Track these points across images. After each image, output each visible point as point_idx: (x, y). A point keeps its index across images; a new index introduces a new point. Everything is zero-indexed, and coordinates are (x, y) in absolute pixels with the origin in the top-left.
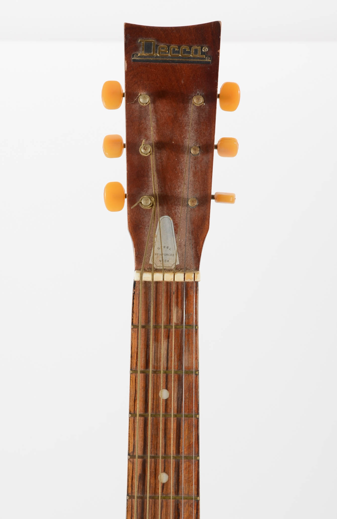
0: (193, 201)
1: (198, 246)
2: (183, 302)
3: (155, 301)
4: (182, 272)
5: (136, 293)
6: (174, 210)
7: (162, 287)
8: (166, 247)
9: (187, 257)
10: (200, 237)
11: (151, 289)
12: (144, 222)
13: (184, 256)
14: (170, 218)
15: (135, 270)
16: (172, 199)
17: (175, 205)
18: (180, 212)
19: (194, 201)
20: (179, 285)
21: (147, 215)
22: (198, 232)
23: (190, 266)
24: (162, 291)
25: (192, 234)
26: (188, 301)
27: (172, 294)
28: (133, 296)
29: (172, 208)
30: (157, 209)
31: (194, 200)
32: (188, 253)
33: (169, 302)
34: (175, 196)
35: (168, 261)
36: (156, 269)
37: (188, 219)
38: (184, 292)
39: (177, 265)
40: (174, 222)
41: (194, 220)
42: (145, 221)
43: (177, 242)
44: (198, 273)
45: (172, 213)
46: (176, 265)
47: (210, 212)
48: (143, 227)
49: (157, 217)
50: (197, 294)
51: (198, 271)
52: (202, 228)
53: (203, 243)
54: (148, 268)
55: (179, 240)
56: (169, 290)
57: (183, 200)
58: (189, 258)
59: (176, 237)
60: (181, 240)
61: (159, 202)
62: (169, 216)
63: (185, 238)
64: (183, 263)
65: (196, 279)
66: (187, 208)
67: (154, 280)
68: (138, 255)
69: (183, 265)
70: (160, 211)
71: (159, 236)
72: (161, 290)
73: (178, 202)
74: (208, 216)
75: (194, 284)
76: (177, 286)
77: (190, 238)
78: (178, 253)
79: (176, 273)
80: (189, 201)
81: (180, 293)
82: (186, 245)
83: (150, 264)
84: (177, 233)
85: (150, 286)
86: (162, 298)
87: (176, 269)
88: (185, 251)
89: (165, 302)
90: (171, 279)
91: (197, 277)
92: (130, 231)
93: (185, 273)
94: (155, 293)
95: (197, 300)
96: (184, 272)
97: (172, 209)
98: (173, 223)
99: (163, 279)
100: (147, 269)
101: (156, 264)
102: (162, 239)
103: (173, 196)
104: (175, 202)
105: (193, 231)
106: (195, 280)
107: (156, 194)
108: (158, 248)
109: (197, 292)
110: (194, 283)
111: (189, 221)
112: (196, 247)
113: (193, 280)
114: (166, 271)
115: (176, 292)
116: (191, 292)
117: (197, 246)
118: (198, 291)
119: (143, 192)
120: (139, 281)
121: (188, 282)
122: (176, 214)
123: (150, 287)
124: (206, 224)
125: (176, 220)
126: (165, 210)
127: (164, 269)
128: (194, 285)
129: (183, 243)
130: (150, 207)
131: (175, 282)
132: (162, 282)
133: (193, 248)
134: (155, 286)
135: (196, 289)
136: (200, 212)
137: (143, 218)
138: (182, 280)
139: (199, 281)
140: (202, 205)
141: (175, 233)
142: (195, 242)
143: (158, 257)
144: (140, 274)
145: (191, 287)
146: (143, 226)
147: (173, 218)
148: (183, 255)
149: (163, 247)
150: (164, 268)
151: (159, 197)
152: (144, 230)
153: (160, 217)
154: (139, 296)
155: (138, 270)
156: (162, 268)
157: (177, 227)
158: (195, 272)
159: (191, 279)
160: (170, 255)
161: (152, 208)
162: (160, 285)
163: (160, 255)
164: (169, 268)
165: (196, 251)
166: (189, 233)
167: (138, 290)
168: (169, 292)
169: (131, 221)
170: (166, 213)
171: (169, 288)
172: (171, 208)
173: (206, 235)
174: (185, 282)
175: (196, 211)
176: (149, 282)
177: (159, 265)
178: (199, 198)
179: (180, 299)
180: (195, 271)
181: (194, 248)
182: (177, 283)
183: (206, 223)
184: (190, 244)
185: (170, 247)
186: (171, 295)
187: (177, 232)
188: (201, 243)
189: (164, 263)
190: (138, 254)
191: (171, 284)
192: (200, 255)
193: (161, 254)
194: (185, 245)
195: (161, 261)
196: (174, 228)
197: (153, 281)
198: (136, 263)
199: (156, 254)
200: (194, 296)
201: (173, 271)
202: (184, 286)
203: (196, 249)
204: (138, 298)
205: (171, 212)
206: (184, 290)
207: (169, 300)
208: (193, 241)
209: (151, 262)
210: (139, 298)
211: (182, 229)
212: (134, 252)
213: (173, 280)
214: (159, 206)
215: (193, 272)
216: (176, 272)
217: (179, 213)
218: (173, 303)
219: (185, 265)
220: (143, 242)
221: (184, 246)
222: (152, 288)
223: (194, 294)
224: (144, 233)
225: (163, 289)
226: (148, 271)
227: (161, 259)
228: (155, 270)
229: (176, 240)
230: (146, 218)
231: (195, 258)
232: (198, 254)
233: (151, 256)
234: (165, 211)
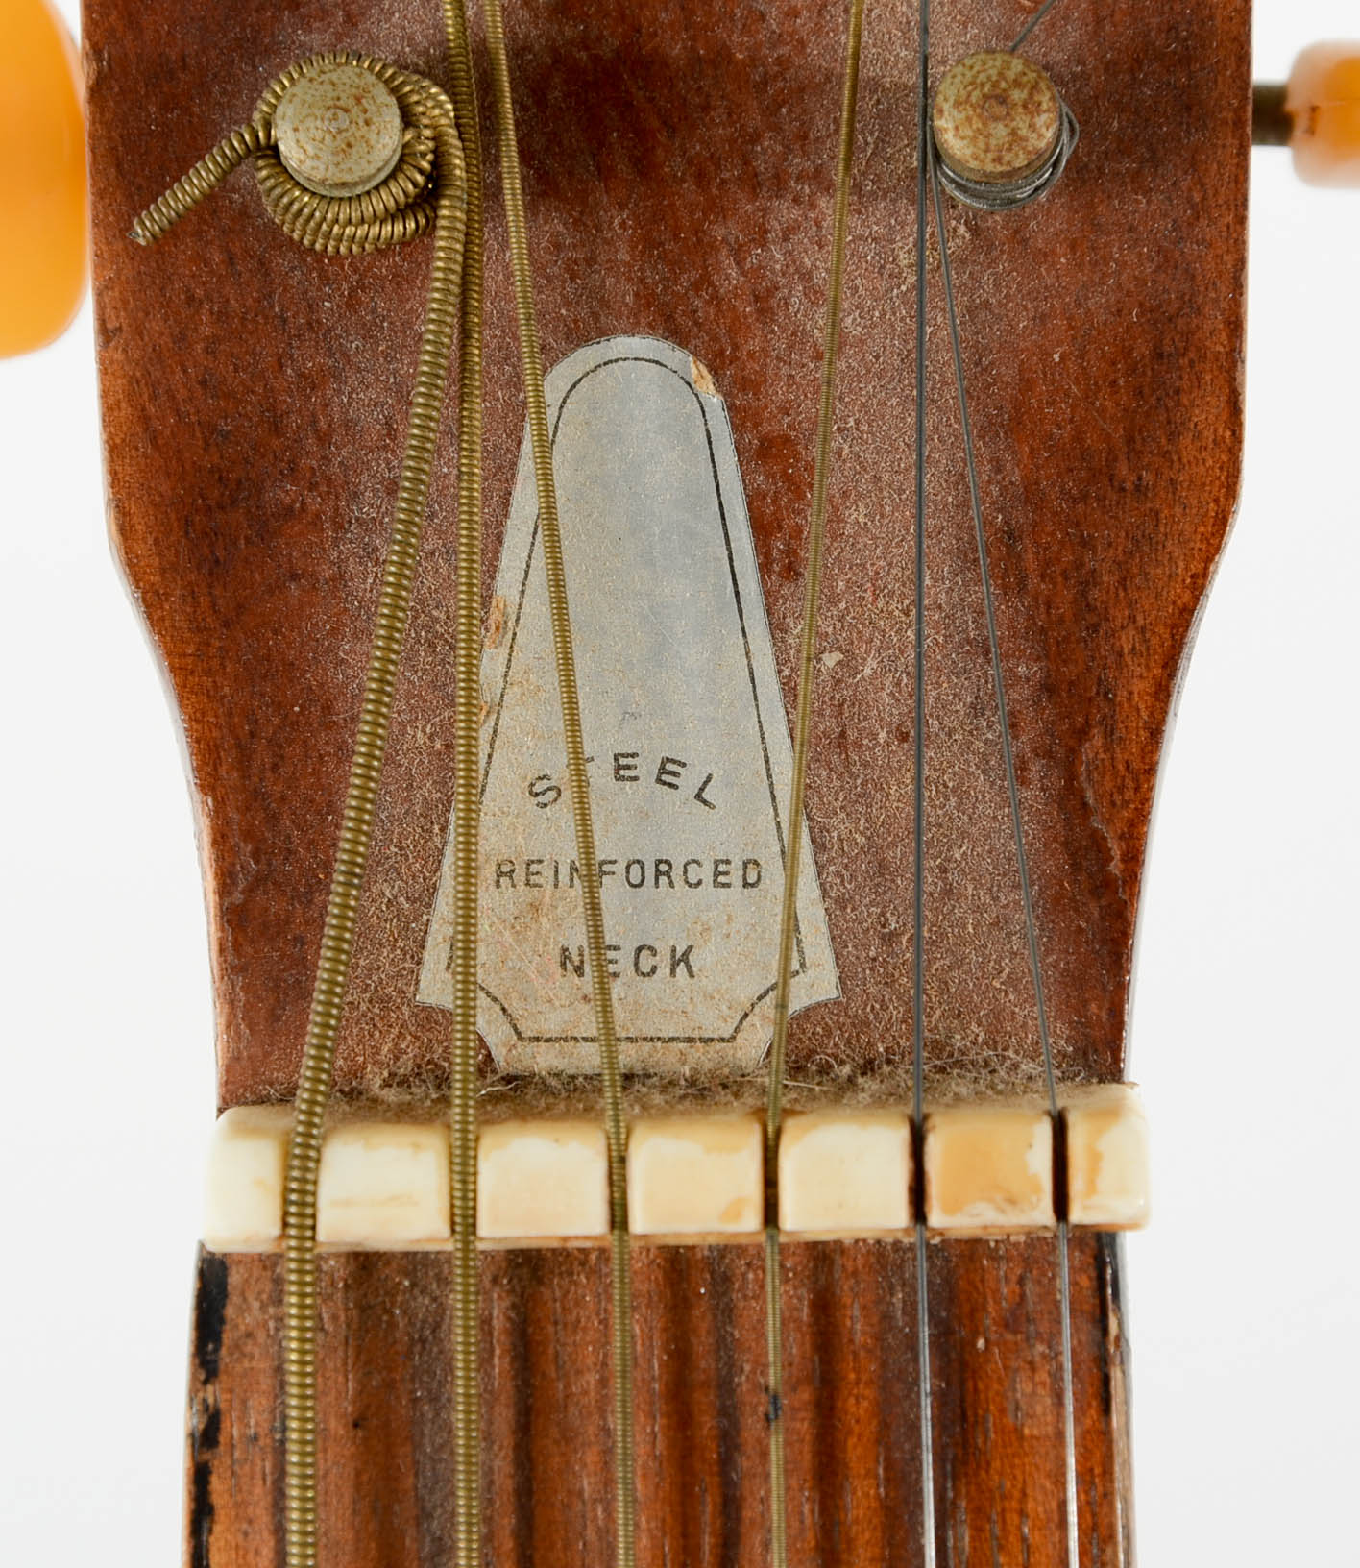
0: (1002, 99)
1: (1098, 740)
2: (917, 1525)
3: (516, 1534)
4: (879, 1102)
5: (232, 1429)
6: (738, 253)
7: (605, 1323)
8: (647, 768)
9: (948, 892)
10: (1120, 615)
11: (450, 1368)
12: (324, 439)
13: (904, 884)
14: (696, 370)
15: (221, 1111)
16: (706, 108)
17: (752, 183)
18: (820, 276)
19: (1018, 96)
20: (845, 1289)
21: (368, 334)
22: (1086, 543)
23: (997, 1019)
24: (604, 1382)
25: (1011, 578)
26: (979, 1512)
27: (751, 1426)
28: (200, 1478)
29: (719, 232)
30: (505, 245)
31: (1017, 84)
32: (963, 835)
33: (707, 1542)
34: (754, 60)
35: (681, 959)
36: (508, 1079)
37: (944, 362)
38: (926, 1386)
39: (808, 1013)
40: (741, 418)
41: (1027, 384)
42: (348, 424)
43: (789, 689)
44: (1113, 1112)
45: (716, 299)
46: (795, 1005)
47: (1241, 263)
48: (314, 502)
49: (508, 356)
50: (1106, 1410)
51: (1113, 1088)
52: (1139, 489)
53: (1163, 692)
54: (405, 1066)
55: (831, 660)
56: (705, 1363)
57: (868, 104)
58: (978, 909)
59: (777, 628)
60: (850, 663)
61: (526, 156)
62: (677, 335)
63: (911, 635)
64: (889, 982)
65: (1092, 1187)
66: (922, 223)
67: (483, 1230)
68: (250, 890)
69: (896, 1012)
70: (538, 267)
71: (538, 610)
72: (592, 1378)
73: (788, 149)
74: (1215, 320)
75: (1054, 1266)
76: (824, 1305)
77: (980, 627)
78: (819, 846)
79: (792, 1129)
80: (947, 93)
81: (858, 1407)
82: (919, 721)
83: (430, 1018)
84: (791, 572)
85: (438, 1321)
86: (608, 1483)
87: (797, 1069)
88: (919, 808)
89: (657, 1546)
90: (734, 1211)
91: (1095, 1158)
92: (135, 569)
93: (926, 1117)
94: (504, 1417)
95: (1108, 1496)
96: (909, 1109)
97: (713, 247)
98: (737, 428)
99: (618, 1215)
100: (386, 1084)
101: (515, 1006)
102: (582, 664)
103: (721, 56)
104: (756, 138)
105: (1011, 534)
106: (1077, 1215)
107: (482, 53)
108: (541, 791)
109: (1106, 1381)
110: (1064, 1255)
111: (951, 395)
112: (1073, 752)
113: (1042, 1214)
114: (658, 1099)
115: (805, 1395)
116: (1023, 1386)
117: (1082, 734)
118: (1116, 1374)
119: (309, 30)
120: (265, 1247)
121: (972, 1250)
122: (765, 302)
123: (436, 1327)
124: (1198, 436)
125: (780, 392)
126: (623, 256)
127: (629, 1078)
128: (1064, 1282)
129: (888, 704)
130: (400, 212)
131: (783, 1249)
132: (603, 1253)
133: (1022, 766)
134: (498, 1324)
135: (1097, 1333)
136: (1106, 262)
137: (310, 383)
138: (890, 1215)
139: (1134, 1226)
140: (1127, 165)
141: (765, 567)
142: (1048, 688)
143: (535, 907)
144: (287, 1155)
145: (1015, 1320)
146: (313, 487)
147: (734, 359)
148: (882, 866)
149: (600, 773)
150: (628, 1056)
151: (533, 90)
152: (336, 542)
153: (550, 356)
154: (281, 1473)
155: (261, 1101)
156: (588, 1058)
157: (796, 488)
158: (1060, 1103)
159: (1012, 1201)
160: (706, 873)
161: (430, 228)
162: (579, 1302)
163: (564, 871)
164: (702, 1058)
165: (1070, 801)
166: (966, 558)
167: (266, 1382)
168: (704, 1401)
169: (145, 419)
170: (627, 294)
171: (702, 1343)
172: (697, 231)
173: (1199, 584)
174: (932, 1252)
175: (1046, 255)
176: (417, 1264)
177: (551, 1026)
178: (1084, 76)
179: (861, 1497)
180: (1060, 1088)
181: (1035, 768)
182: (821, 1255)
183: (1198, 416)
184: (976, 710)
185: (700, 758)
186: (729, 1441)
187: (790, 552)
188: (1138, 686)
189: (617, 989)
190: (259, 881)
191: (727, 1279)
192: (1134, 858)
193: (573, 869)
194: (912, 735)
195: (579, 970)
196: (754, 501)
197: (467, 1247)
198: (231, 1002)
199: (504, 873)
200: (1060, 1435)
201: (750, 1100)
202: (910, 1309)
203: (1071, 777)
204: (260, 1495)
205: (696, 287)
206: (916, 1360)
207: (708, 1511)
208: (1022, 670)
209: (435, 987)
210: (279, 1494)
211: (856, 514)
212: (207, 851)
213: (750, 1221)
214: (531, 208)
215: (1047, 1105)
216: (788, 1113)
217: (814, 294)
218: (767, 1545)
219: (914, 1013)
220: (328, 709)
221: (904, 737)
222: (460, 1342)
223: (1060, 1417)
224: (339, 579)
225: (616, 1363)
226: (404, 1115)
227: (577, 938)
228: (495, 1099)
229: (780, 663)
230: (352, 379)
231: (1055, 904)
232: (1098, 842)
233: (445, 905)
234: (612, 266)
